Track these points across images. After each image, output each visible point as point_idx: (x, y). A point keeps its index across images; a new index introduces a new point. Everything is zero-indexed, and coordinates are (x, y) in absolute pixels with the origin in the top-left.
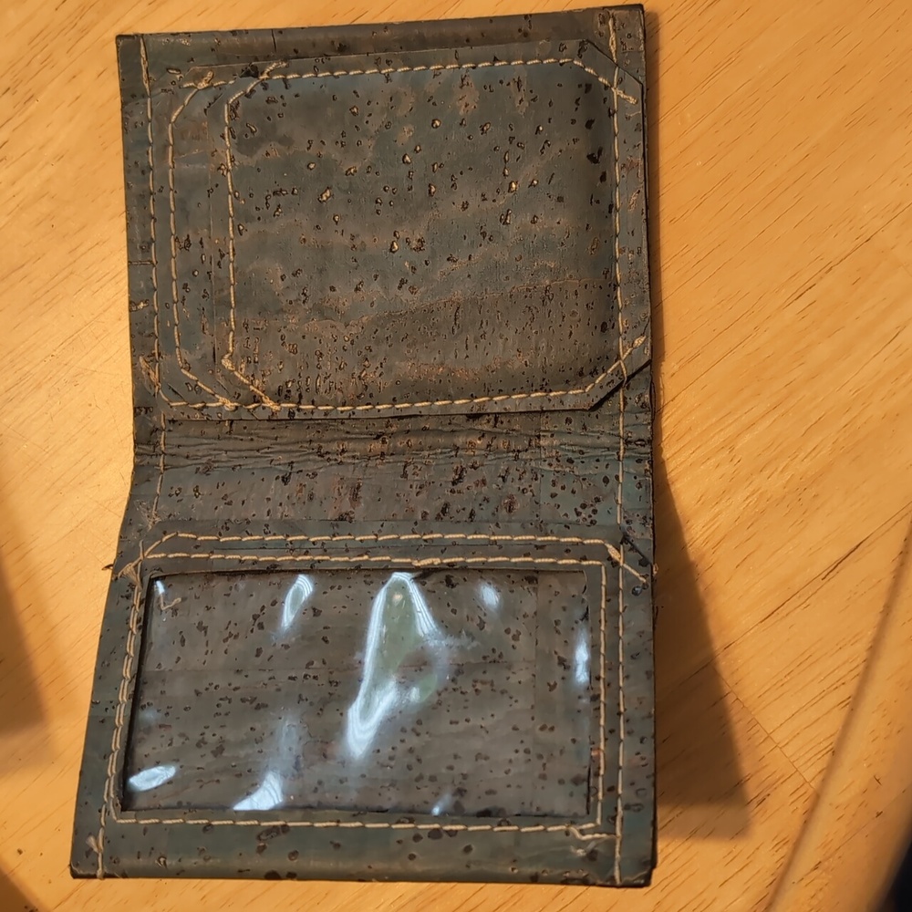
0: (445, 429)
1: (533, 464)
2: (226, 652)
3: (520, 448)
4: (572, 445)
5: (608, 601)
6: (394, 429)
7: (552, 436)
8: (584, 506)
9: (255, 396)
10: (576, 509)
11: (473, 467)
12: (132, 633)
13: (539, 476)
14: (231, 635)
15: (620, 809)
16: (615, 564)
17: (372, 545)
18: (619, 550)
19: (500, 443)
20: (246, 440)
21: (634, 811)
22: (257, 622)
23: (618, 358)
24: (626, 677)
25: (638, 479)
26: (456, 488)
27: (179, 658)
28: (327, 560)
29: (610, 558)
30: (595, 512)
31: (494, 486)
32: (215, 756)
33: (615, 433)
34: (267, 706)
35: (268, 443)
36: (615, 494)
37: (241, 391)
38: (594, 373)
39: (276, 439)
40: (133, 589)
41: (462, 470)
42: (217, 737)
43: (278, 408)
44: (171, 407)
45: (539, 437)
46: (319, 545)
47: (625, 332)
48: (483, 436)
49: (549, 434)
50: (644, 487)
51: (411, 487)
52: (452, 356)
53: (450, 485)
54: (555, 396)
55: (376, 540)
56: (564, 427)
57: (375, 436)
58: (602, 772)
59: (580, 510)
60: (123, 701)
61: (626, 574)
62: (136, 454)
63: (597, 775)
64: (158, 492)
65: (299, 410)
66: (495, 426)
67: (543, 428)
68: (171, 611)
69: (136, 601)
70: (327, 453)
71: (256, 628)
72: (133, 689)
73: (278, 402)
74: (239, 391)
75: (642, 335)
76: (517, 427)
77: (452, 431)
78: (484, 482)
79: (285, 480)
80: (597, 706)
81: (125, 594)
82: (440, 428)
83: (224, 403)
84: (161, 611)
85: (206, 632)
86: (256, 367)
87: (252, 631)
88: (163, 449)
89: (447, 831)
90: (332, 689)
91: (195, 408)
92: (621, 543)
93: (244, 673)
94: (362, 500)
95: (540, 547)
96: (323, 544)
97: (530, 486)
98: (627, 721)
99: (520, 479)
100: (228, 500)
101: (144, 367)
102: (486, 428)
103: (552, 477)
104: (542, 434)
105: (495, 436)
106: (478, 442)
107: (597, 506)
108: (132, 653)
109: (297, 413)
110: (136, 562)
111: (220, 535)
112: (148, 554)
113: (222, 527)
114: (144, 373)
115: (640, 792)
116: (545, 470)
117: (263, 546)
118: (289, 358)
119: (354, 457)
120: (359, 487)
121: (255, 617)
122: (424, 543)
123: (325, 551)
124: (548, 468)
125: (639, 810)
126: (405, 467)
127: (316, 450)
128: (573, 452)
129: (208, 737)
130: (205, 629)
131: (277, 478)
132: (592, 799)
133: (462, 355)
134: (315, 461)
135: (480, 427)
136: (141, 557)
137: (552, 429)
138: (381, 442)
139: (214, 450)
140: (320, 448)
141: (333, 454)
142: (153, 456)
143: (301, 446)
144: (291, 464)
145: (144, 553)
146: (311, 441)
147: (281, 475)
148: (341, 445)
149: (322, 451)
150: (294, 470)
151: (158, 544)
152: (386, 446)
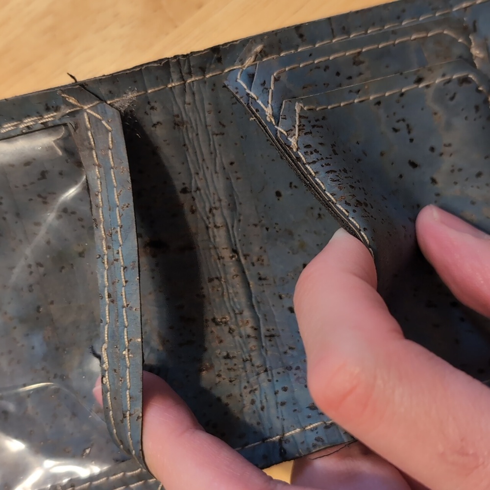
0: (254, 300)
1: (244, 374)
2: (30, 200)
3: (254, 360)
4: (266, 398)
6: (243, 261)
7: (269, 381)
11: (230, 329)
19: (253, 343)
20: (210, 149)
31: (219, 351)
35: (211, 167)
39: (216, 172)
40: (55, 111)
41: (226, 323)
45: (266, 371)
48: (255, 329)
49: (270, 378)
53: (211, 318)
57: (235, 248)
64: (150, 91)
66: (266, 336)
67: (274, 371)
69: (47, 118)
70: (214, 215)
76: (269, 353)
77: (253, 306)
78: (221, 342)
79: (184, 191)
81: (50, 106)
82: (253, 296)
85: (41, 179)
99: (229, 369)
102: (263, 329)
104: (269, 372)
105: (258, 338)
106: (250, 327)
112: (88, 114)
119: (215, 236)
124: (243, 386)
126: (217, 278)
127: (213, 206)
128: (261, 402)
134: (204, 208)
135: (262, 325)
136: (86, 107)
137: (275, 379)
138: (231, 255)
139: (196, 125)
140: (216, 208)
141: (214, 219)
142: (180, 74)
143: (214, 194)
144: (198, 189)
145: (89, 108)
146: (220, 200)
147: (187, 186)
148: (222, 225)
149: (214, 211)
150: (194, 194)
151: (98, 118)
152: (229, 259)
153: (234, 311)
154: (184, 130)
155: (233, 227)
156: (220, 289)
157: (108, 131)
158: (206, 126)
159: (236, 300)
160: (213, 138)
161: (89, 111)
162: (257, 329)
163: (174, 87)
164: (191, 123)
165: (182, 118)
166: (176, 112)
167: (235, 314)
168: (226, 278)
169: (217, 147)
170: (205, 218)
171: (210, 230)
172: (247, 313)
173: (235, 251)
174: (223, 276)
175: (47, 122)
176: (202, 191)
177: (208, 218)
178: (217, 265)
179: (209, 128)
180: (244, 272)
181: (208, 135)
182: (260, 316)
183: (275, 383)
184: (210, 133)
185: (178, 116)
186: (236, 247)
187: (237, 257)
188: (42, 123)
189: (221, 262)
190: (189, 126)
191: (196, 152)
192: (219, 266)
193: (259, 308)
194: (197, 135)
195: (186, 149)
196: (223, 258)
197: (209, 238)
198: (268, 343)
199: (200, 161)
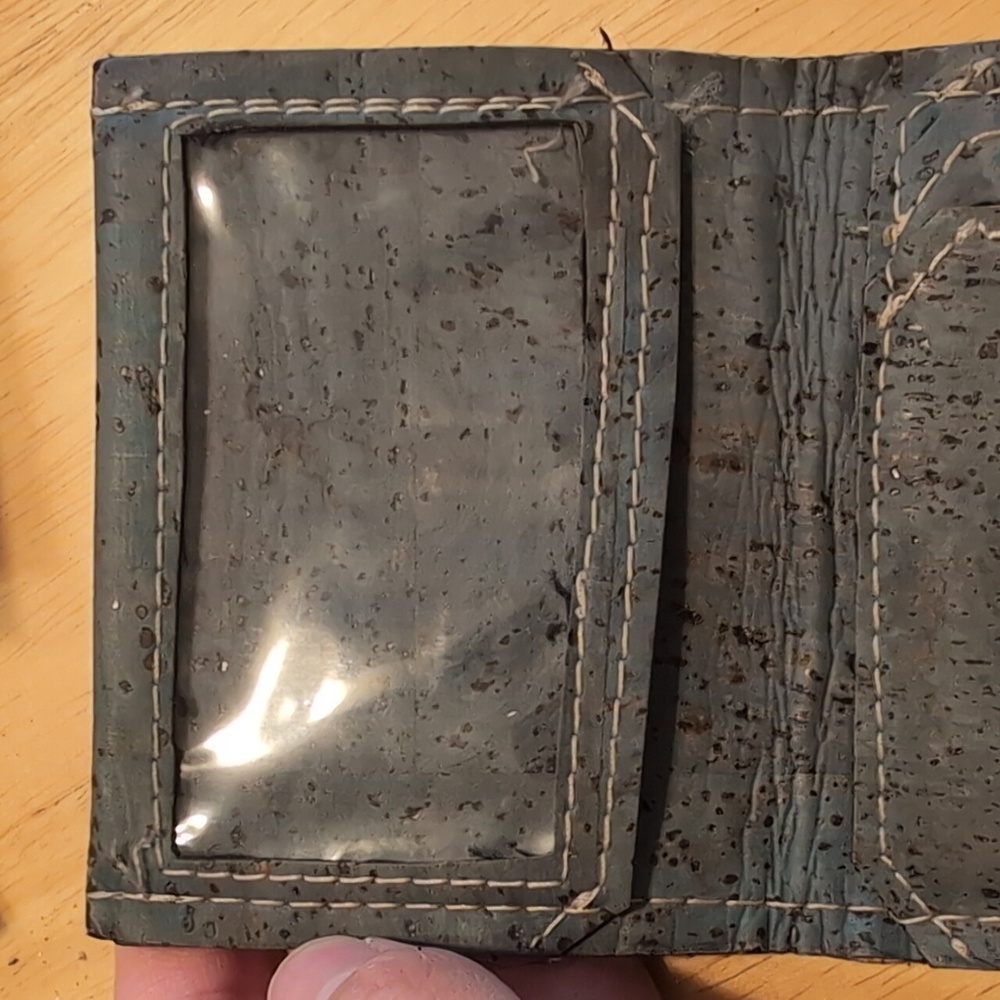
0: (835, 614)
1: (765, 761)
2: (449, 270)
3: (794, 739)
5: (500, 890)
6: (838, 525)
7: (812, 793)
8: (684, 845)
9: (906, 281)
10: (679, 832)
11: (766, 660)
12: (480, 104)
13: (743, 772)
14: (479, 275)
15: (187, 899)
16: (565, 900)
17: (622, 499)
18: (590, 906)
20: (831, 265)
21: (185, 919)
22: (499, 316)
23: (937, 912)
24: (379, 913)
25: (730, 932)
26: (730, 633)
27: (439, 191)
28: (598, 426)
29: (574, 894)
30: (674, 862)
31: (729, 697)
32: (282, 274)
33: (812, 897)
34: (360, 349)
35: (824, 305)
36: (703, 895)
37: (916, 257)
38: (912, 872)
39: (831, 318)
40: (556, 94)
41: (761, 644)
42: (311, 273)
43: (883, 323)
44: (898, 124)
45: (812, 771)
46: (627, 408)
47: (980, 926)
48: (819, 679)
49: (816, 788)
50: (712, 940)
51: (733, 558)
52: (959, 637)
53: (733, 623)
54: (877, 805)
55: (629, 506)
56: (826, 812)
57: (827, 494)
58: (237, 877)
59: (679, 838)
60: (365, 106)
61: (548, 917)
62: (814, 63)
63: (232, 870)
64: (745, 111)
65: (878, 363)
66: (835, 699)
67: (827, 778)
68: (522, 165)
69: (536, 103)
70: (801, 411)
71: (488, 316)
72: (383, 122)
73: (893, 323)
74: (917, 251)
75: (971, 954)
76: (830, 735)
77: (829, 627)
78: (738, 679)
79: (755, 340)
80: (331, 870)
81: (549, 81)
82: (837, 605)
83: (897, 223)
84: (523, 148)
85: (483, 231)
86: (958, 283)
87: (484, 309)
88: (826, 112)
89: (151, 656)
90: (384, 454)
91: (893, 169)
92: (604, 910)
93: (414, 305)
94: (712, 475)
95: (597, 783)
96: (629, 415)
97: (725, 757)
98: (313, 911)
99: (739, 740)
100: (722, 241)
101: (975, 67)
102: (833, 683)
103: (740, 792)
104: (817, 776)
105: (817, 698)
106: (807, 672)
107: (683, 868)
108: (444, 110)
109: (873, 358)
110: (605, 90)
111: (653, 235)
112: (619, 113)
113: (666, 237)
114: (963, 68)
115: (211, 927)
116: (752, 782)
117: (631, 311)
118: (972, 344)
119: (791, 457)
120: (736, 468)
121: (508, 312)
122: (616, 589)
123: (617, 420)
124: (757, 785)
125: (186, 925)
126: (771, 547)
127: (806, 390)
128: (783, 828)
129: (313, 258)
130: (490, 230)
131: (758, 324)
132: (197, 862)
133: (959, 653)
134: (787, 391)
135: (833, 673)
136: (616, 99)
137: (825, 794)
138: (815, 504)
139: (817, 207)
140: (810, 397)
141: (799, 420)
142: (811, 94)
143: (815, 364)
144: (784, 346)
145: (623, 102)
146: (824, 381)
147: (764, 331)
148: (814, 434)
149: (805, 402)
150: (773, 353)
151: (635, 126)
152: (808, 513)
153: (785, 625)
154: (790, 211)
155: (836, 446)
156: (769, 570)
157: (650, 157)
158: (836, 215)
159: (794, 603)
160: (844, 242)
161: (622, 108)
162: (820, 678)
163: (794, 117)
164: (808, 203)
165: (792, 188)
166: (783, 170)
167: (786, 633)
168: (788, 552)
169: (847, 263)
170: (782, 412)
171: (786, 441)
172: (810, 641)
173: (826, 500)
174: (784, 543)
175: (534, 110)
176: (792, 352)
177: (788, 413)
178: (778, 520)
179: (841, 219)
180: (833, 551)
181: (836, 232)
182: (836, 652)
183: (823, 801)
184: (841, 229)
185: (784, 179)
186: (830, 493)
187: (825, 512)
188: (524, 111)
189: (789, 517)
190: (801, 206)
191: (801, 267)
192: (783, 522)
193: (841, 633)
194: (813, 229)
195: (782, 253)
196: (796, 507)
197: (780, 457)
198: (836, 716)
199: (805, 288)
